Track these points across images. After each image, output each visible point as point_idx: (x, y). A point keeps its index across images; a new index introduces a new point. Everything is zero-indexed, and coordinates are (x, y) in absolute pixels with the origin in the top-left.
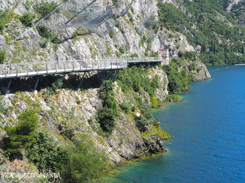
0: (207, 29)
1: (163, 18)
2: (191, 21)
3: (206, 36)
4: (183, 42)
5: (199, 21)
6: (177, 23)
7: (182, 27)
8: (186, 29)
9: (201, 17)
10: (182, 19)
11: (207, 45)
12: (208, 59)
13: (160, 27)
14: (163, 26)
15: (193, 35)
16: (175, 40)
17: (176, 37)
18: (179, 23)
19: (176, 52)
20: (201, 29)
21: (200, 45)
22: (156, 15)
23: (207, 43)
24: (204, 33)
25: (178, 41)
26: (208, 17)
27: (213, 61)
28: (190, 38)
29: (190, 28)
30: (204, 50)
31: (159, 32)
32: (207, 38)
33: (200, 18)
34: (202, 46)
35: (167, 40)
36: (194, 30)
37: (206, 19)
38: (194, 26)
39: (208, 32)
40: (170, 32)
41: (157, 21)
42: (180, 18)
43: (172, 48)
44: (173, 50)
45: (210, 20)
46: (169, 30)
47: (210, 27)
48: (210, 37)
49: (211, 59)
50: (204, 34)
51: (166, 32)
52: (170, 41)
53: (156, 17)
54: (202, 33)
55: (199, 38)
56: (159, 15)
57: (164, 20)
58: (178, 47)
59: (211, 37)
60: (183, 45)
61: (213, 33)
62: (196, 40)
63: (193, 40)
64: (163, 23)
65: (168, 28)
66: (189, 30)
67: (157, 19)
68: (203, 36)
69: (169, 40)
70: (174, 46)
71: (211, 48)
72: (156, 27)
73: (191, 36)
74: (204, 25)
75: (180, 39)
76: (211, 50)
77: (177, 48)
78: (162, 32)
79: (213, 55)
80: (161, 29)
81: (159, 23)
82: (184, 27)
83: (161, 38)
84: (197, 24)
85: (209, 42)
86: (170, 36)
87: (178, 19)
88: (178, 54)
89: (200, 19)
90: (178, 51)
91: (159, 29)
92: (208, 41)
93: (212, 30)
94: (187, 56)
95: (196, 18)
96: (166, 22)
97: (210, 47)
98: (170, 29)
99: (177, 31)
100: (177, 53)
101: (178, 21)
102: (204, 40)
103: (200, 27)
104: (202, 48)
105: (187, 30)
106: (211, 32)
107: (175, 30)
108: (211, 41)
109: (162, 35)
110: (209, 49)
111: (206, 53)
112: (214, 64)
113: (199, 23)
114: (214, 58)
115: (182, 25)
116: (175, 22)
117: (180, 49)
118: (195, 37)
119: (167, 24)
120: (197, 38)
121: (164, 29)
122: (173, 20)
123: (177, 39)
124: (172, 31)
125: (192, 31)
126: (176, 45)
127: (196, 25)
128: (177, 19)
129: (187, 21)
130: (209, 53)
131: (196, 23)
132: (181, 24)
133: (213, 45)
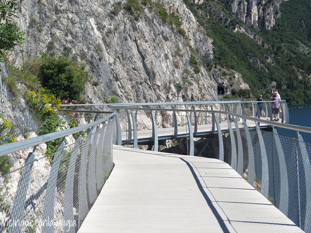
0: (286, 63)
1: (218, 56)
2: (267, 54)
3: (284, 71)
4: (238, 79)
5: (276, 54)
6: (250, 55)
7: (255, 60)
8: (259, 62)
9: (279, 48)
10: (255, 52)
11: (284, 81)
12: (284, 97)
13: (214, 65)
14: (218, 64)
15: (267, 70)
16: (229, 78)
17: (230, 75)
18: (252, 56)
19: (229, 89)
20: (278, 63)
21: (276, 81)
22: (210, 53)
23: (284, 79)
24: (282, 67)
25: (233, 79)
26: (288, 48)
27: (290, 100)
28: (264, 73)
29: (264, 61)
30: (280, 87)
31: (213, 70)
32: (285, 74)
33: (277, 50)
34: (278, 83)
35: (221, 78)
36: (269, 64)
37: (286, 51)
38: (269, 60)
39: (286, 66)
40: (224, 70)
41: (212, 58)
42: (253, 50)
43: (226, 86)
44: (226, 88)
45: (291, 52)
46: (223, 68)
47: (289, 60)
48: (288, 71)
49: (288, 98)
50: (281, 69)
51: (220, 70)
52: (223, 79)
53: (211, 55)
54: (279, 67)
55: (274, 73)
56: (214, 53)
57: (218, 58)
58: (232, 84)
59: (290, 72)
60: (238, 82)
61: (291, 67)
62: (271, 76)
63: (267, 75)
64: (218, 61)
65: (223, 66)
66: (263, 64)
67: (212, 57)
68: (281, 70)
69: (223, 77)
70: (228, 84)
71: (289, 85)
72: (211, 65)
73: (265, 70)
74: (282, 58)
75: (234, 77)
76: (288, 87)
77: (231, 86)
78: (216, 70)
79: (290, 93)
80: (215, 67)
81: (214, 61)
82: (257, 60)
83: (215, 76)
84: (274, 57)
85: (286, 78)
86: (224, 74)
87: (251, 52)
88: (232, 92)
89: (277, 52)
90: (231, 88)
91: (213, 67)
92: (286, 76)
93: (291, 64)
94: (241, 94)
95: (273, 50)
96: (221, 59)
97: (287, 84)
98: (225, 67)
99: (232, 69)
100: (230, 91)
101: (251, 53)
102: (281, 75)
103: (278, 61)
104: (278, 84)
105: (261, 64)
106: (290, 66)
107: (230, 68)
108: (289, 76)
109: (216, 73)
110: (286, 86)
111: (282, 91)
112: (291, 103)
113: (276, 56)
114: (291, 96)
115: (255, 59)
116: (247, 55)
117: (234, 87)
118: (269, 72)
119: (221, 62)
120: (271, 73)
121: (218, 67)
122: (244, 53)
123: (232, 77)
124: (226, 69)
125: (266, 65)
126: (230, 83)
127: (272, 58)
128: (249, 51)
129: (262, 54)
130: (285, 90)
131: (273, 55)
132: (254, 57)
133: (291, 82)
